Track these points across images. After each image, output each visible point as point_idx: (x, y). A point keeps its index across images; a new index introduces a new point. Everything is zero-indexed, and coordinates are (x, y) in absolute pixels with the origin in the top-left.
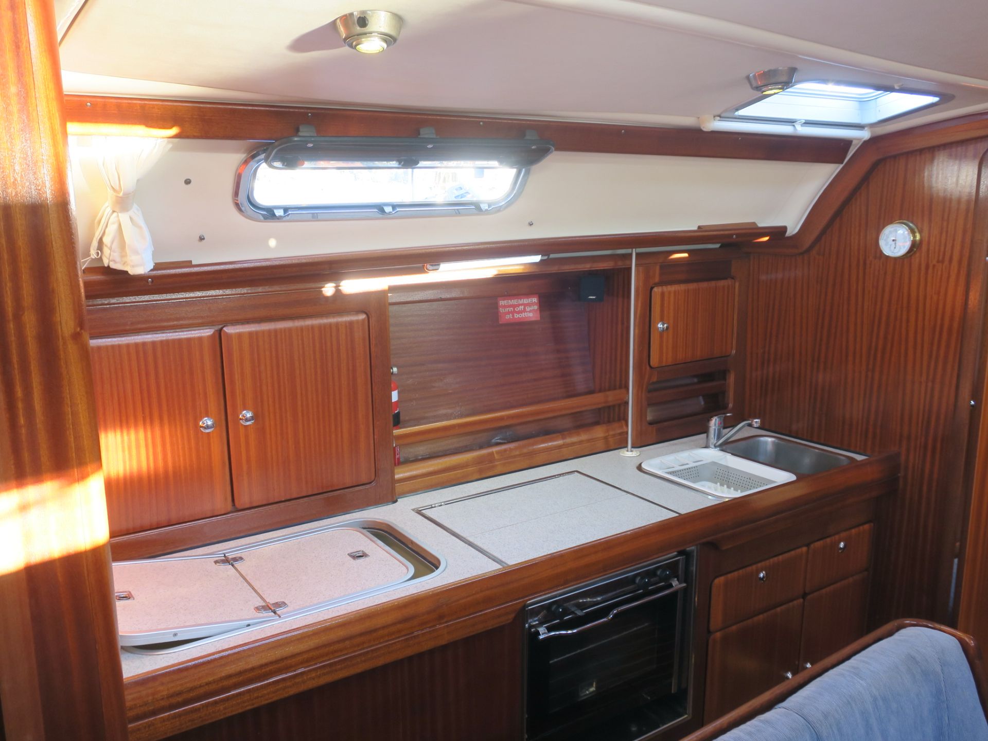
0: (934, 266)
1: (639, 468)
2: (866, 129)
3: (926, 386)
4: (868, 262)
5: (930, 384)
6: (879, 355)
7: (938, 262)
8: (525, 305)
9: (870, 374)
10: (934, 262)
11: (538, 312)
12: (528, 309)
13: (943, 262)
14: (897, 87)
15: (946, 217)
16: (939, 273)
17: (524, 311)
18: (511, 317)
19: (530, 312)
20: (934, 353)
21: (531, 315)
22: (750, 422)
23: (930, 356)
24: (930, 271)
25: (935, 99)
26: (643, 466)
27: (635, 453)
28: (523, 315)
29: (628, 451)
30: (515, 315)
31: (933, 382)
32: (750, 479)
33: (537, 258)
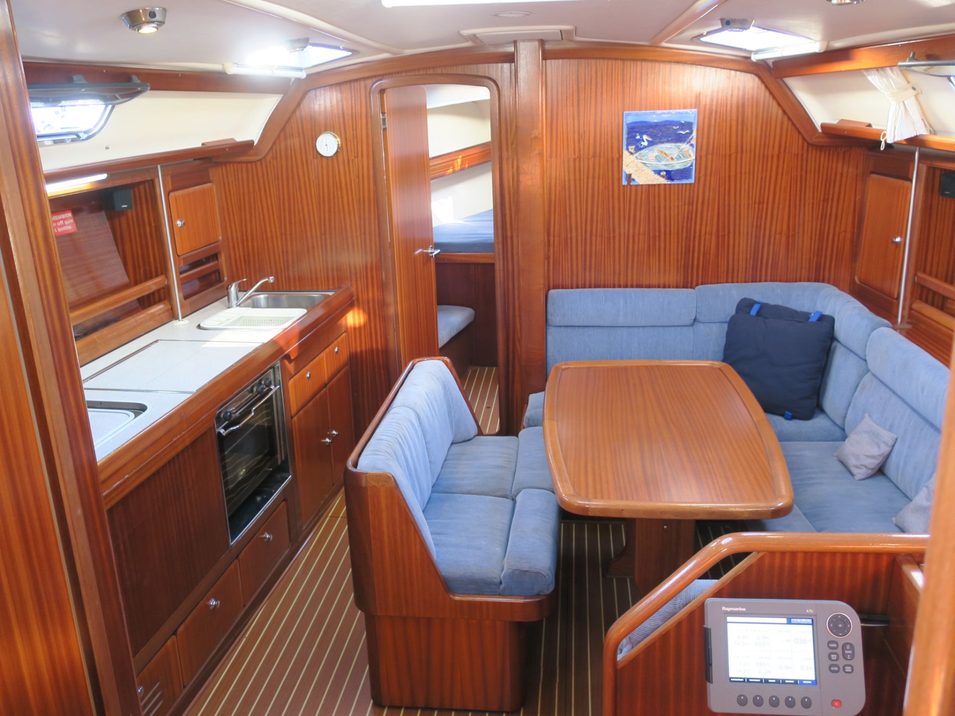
0: (353, 160)
1: (199, 327)
2: (304, 71)
3: (361, 238)
4: (309, 162)
5: (363, 236)
6: (327, 223)
7: (355, 157)
8: (64, 220)
9: (323, 237)
10: (353, 158)
11: (74, 224)
12: (67, 223)
13: (357, 157)
14: (341, 48)
15: (355, 128)
16: (357, 164)
17: (64, 225)
18: (56, 231)
19: (68, 225)
20: (362, 216)
21: (69, 228)
22: (267, 280)
23: (360, 219)
24: (351, 163)
25: (350, 53)
26: (201, 325)
27: (186, 321)
28: (64, 228)
29: (179, 321)
30: (58, 229)
31: (365, 234)
32: (271, 320)
33: (104, 176)
